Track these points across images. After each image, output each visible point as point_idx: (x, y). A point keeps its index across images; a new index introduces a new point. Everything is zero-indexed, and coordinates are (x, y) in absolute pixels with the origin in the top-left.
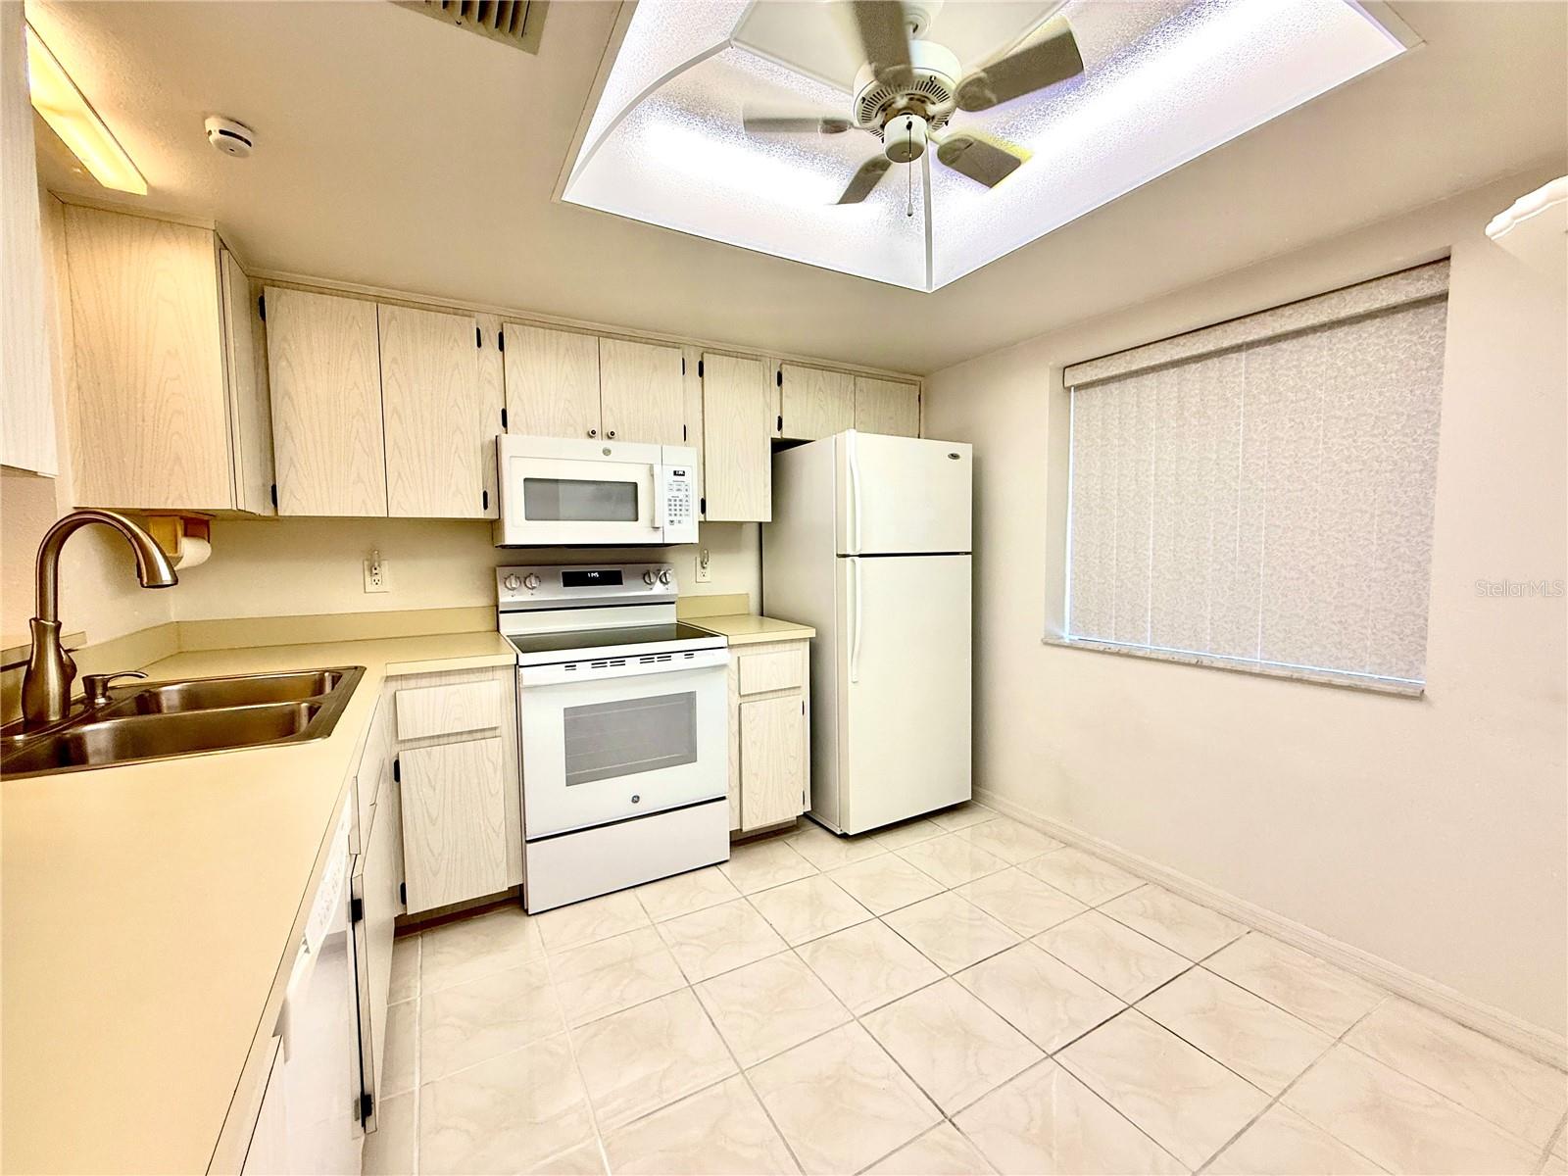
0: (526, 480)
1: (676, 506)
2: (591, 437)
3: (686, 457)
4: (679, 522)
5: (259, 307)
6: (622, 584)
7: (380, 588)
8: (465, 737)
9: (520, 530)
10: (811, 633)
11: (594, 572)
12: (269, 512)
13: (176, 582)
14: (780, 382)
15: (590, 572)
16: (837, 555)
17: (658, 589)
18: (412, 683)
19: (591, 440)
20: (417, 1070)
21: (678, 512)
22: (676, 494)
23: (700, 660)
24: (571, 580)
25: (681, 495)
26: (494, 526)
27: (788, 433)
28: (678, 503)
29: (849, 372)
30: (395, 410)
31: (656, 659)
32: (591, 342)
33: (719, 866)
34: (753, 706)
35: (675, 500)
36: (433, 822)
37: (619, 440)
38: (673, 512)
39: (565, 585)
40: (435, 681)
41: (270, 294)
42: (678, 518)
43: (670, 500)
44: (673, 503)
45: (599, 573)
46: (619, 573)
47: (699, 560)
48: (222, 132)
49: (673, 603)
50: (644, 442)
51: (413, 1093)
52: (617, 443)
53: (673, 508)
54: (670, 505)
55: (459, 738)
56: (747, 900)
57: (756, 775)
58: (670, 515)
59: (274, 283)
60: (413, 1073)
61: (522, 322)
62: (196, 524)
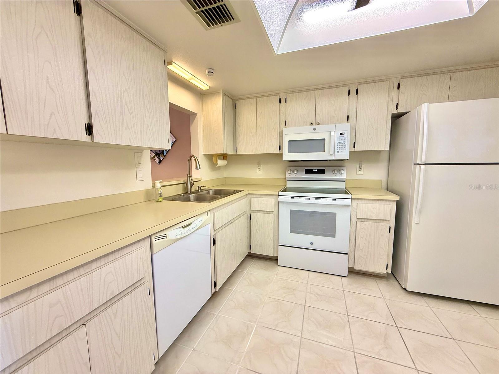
0: (289, 141)
1: (341, 147)
2: (312, 125)
3: (346, 128)
4: (341, 152)
5: (235, 106)
6: (324, 173)
7: (260, 172)
8: (265, 212)
9: (288, 156)
10: (398, 198)
11: (315, 169)
12: (235, 154)
13: (200, 169)
14: (399, 87)
15: (314, 169)
16: (414, 164)
17: (338, 177)
18: (255, 196)
19: (311, 126)
20: (236, 286)
21: (341, 148)
22: (340, 141)
23: (338, 202)
24: (308, 171)
25: (342, 142)
26: (280, 155)
27: (401, 110)
28: (341, 145)
29: (448, 72)
30: (259, 126)
31: (321, 199)
32: (313, 93)
33: (342, 277)
34: (363, 223)
35: (340, 144)
36: (257, 232)
37: (321, 125)
38: (339, 148)
39: (305, 173)
40: (259, 196)
41: (237, 102)
42: (341, 150)
43: (338, 144)
44: (339, 145)
45: (317, 169)
46: (324, 170)
47: (358, 166)
48: (208, 72)
49: (345, 181)
50: (330, 124)
51: (232, 290)
52: (321, 126)
53: (339, 147)
54: (338, 146)
55: (264, 212)
56: (344, 292)
57: (362, 250)
58: (338, 149)
59: (238, 100)
60: (235, 286)
61: (292, 92)
62: (224, 157)
